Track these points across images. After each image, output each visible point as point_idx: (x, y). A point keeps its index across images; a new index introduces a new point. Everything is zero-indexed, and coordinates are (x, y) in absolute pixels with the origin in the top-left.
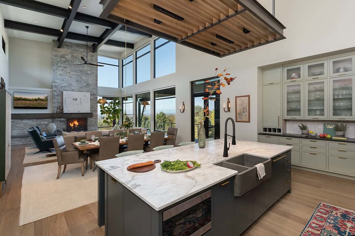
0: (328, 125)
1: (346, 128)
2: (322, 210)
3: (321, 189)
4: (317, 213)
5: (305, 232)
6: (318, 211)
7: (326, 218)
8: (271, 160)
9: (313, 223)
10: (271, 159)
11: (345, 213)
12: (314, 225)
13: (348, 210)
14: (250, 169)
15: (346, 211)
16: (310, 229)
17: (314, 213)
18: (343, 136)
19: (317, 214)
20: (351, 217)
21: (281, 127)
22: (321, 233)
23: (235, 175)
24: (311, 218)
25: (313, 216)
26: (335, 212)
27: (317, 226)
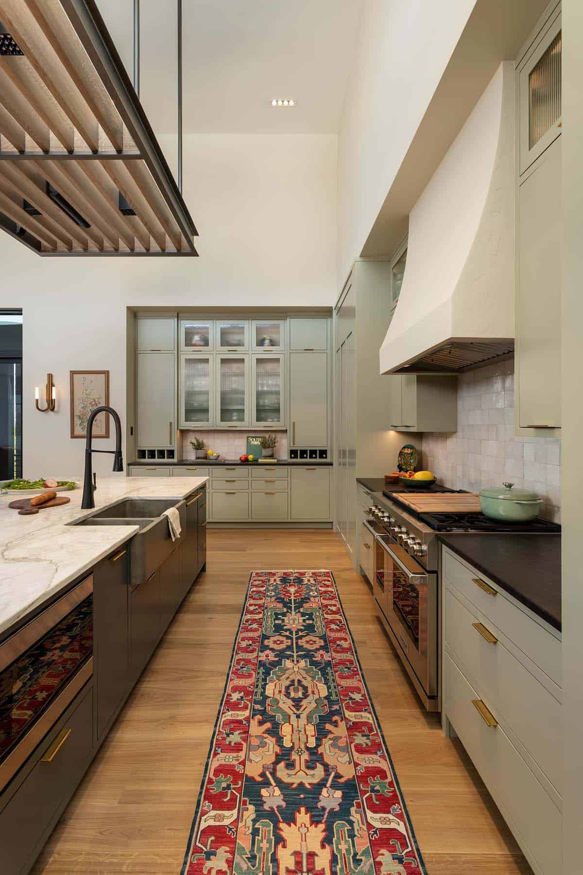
0: (253, 440)
1: (275, 443)
2: (257, 583)
3: (247, 552)
4: (251, 588)
5: (243, 624)
6: (251, 585)
7: (264, 592)
8: (185, 501)
9: (251, 605)
10: (184, 499)
11: (284, 576)
12: (252, 608)
13: (286, 571)
14: (156, 520)
15: (284, 573)
16: (249, 616)
17: (248, 590)
18: (272, 456)
19: (251, 590)
20: (292, 578)
21: (175, 447)
22: (264, 614)
23: (134, 534)
24: (246, 599)
25: (247, 595)
26: (273, 579)
27: (257, 607)
